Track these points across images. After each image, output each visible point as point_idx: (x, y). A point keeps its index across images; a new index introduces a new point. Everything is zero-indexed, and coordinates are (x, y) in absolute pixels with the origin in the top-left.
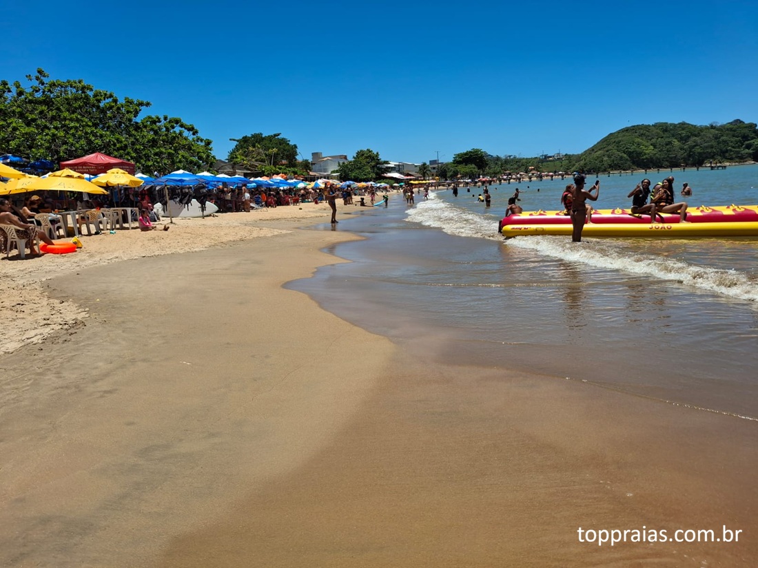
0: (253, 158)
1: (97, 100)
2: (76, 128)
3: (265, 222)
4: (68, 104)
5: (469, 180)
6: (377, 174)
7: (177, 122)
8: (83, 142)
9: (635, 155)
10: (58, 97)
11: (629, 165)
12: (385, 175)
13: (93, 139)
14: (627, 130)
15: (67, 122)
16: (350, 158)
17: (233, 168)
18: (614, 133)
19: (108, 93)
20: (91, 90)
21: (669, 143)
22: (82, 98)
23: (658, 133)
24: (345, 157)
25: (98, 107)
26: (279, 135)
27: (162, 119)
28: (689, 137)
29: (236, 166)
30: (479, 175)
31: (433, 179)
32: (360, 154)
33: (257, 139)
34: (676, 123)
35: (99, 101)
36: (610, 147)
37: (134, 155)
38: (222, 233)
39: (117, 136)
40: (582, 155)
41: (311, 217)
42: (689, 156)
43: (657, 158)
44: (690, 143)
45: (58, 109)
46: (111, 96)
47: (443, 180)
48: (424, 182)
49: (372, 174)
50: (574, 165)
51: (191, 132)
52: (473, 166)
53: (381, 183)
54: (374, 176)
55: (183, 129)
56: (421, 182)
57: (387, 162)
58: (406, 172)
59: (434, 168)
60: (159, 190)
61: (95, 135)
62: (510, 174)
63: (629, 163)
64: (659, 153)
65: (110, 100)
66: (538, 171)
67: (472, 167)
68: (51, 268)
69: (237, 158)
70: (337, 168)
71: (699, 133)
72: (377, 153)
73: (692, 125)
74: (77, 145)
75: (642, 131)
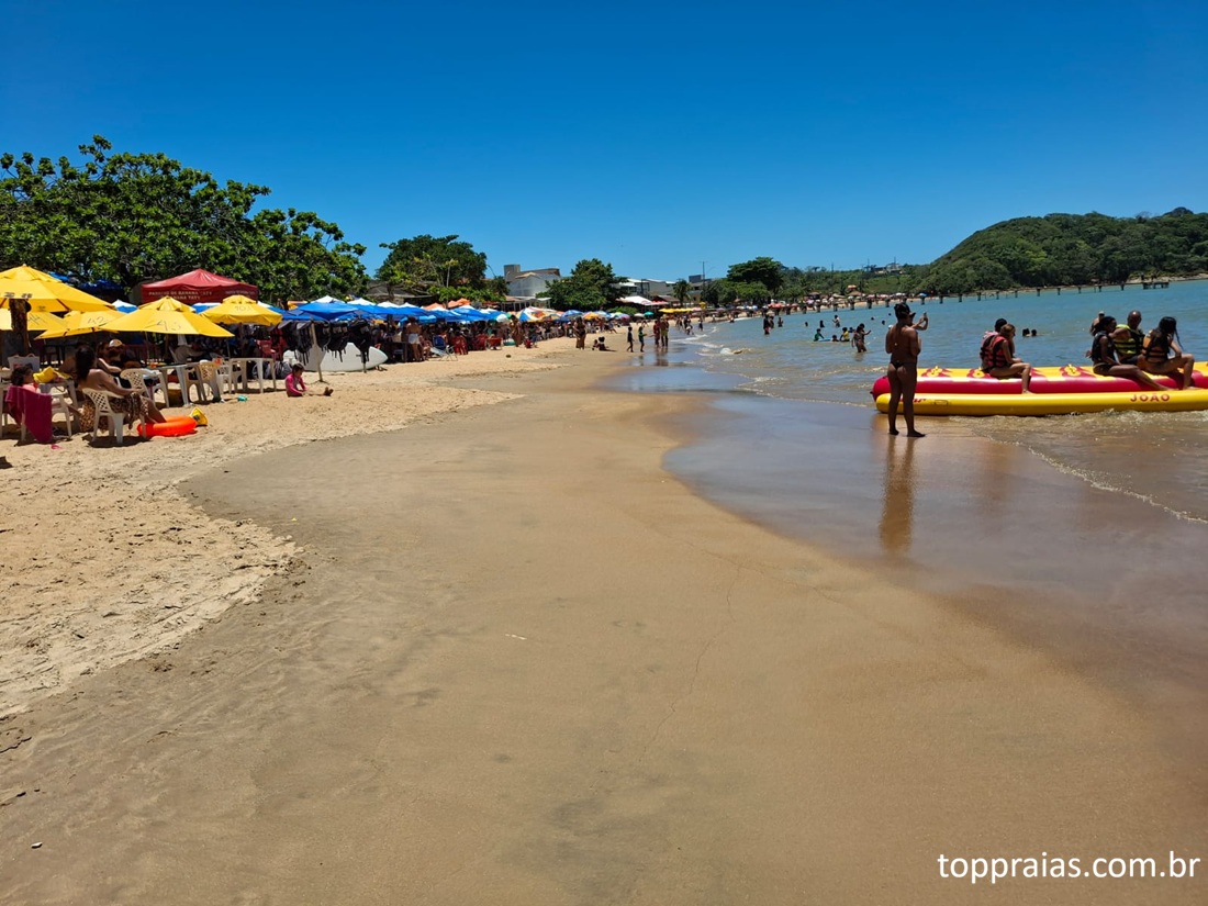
0: (419, 274)
1: (185, 185)
2: (156, 229)
3: (465, 379)
4: (140, 191)
5: (755, 307)
6: (608, 298)
7: (310, 218)
8: (167, 251)
9: (1017, 266)
10: (125, 180)
11: (1008, 281)
12: (622, 299)
13: (183, 246)
14: (1003, 225)
15: (141, 221)
16: (566, 273)
17: (389, 290)
18: (984, 231)
19: (203, 174)
20: (178, 169)
21: (1071, 247)
22: (162, 182)
23: (1054, 231)
24: (557, 272)
25: (187, 196)
26: (455, 237)
27: (287, 216)
28: (1103, 236)
29: (393, 288)
30: (769, 299)
31: (696, 305)
32: (583, 267)
33: (424, 244)
34: (1083, 214)
35: (189, 186)
36: (976, 254)
37: (247, 272)
38: (419, 400)
39: (219, 241)
40: (932, 265)
41: (535, 371)
42: (1105, 266)
43: (1053, 270)
44: (1106, 245)
45: (127, 199)
46: (207, 179)
47: (711, 308)
48: (683, 310)
49: (601, 298)
50: (919, 282)
51: (333, 236)
52: (760, 284)
53: (614, 312)
54: (605, 301)
55: (320, 230)
56: (678, 310)
57: (624, 280)
58: (652, 294)
59: (697, 288)
60: (303, 330)
61: (185, 240)
62: (818, 297)
63: (1007, 278)
64: (1057, 262)
65: (206, 184)
66: (863, 292)
67: (758, 287)
68: (175, 461)
69: (393, 274)
70: (545, 290)
71: (1119, 230)
72: (609, 265)
73: (1108, 218)
74: (159, 257)
75: (1027, 228)
